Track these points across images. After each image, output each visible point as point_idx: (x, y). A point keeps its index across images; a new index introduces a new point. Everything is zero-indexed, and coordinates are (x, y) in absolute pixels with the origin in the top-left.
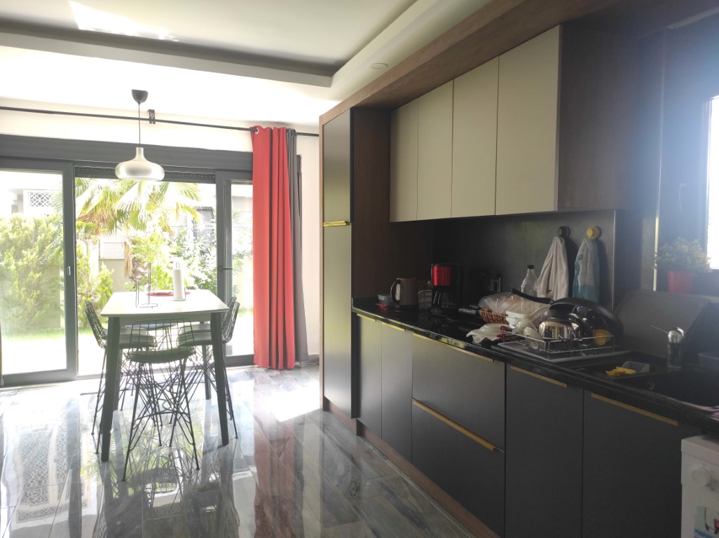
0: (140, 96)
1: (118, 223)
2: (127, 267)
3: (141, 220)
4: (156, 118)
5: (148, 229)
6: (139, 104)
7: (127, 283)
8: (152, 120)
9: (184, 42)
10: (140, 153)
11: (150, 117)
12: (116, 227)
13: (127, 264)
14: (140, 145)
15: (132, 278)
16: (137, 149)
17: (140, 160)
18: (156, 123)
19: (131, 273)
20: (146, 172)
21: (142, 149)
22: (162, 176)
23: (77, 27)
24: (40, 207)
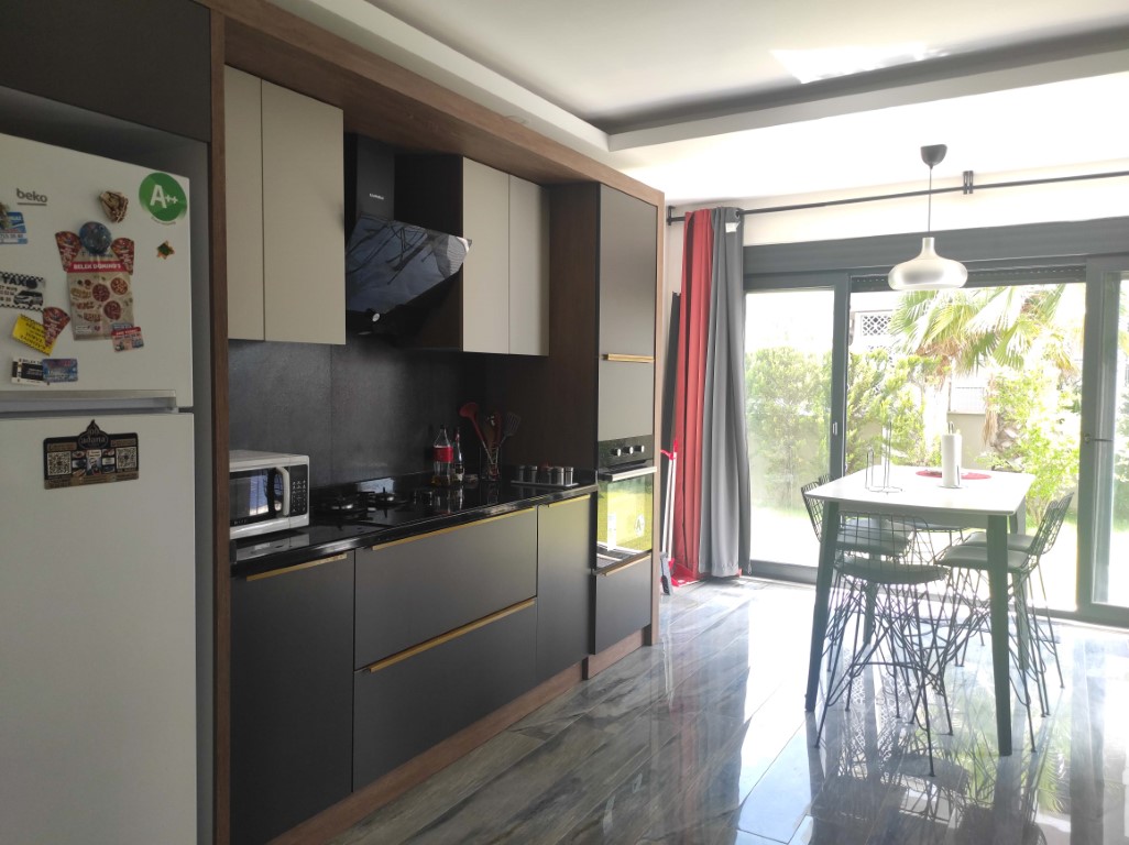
0: (933, 154)
1: (981, 357)
2: (988, 427)
3: (1013, 352)
4: (975, 184)
5: (1026, 365)
6: (931, 168)
7: (984, 454)
8: (968, 188)
9: (958, 52)
10: (929, 246)
11: (966, 185)
12: (978, 363)
13: (988, 422)
14: (929, 234)
15: (996, 446)
16: (924, 240)
17: (928, 258)
18: (975, 191)
19: (994, 438)
20: (934, 275)
21: (932, 239)
22: (964, 279)
23: (799, 81)
24: (875, 335)
